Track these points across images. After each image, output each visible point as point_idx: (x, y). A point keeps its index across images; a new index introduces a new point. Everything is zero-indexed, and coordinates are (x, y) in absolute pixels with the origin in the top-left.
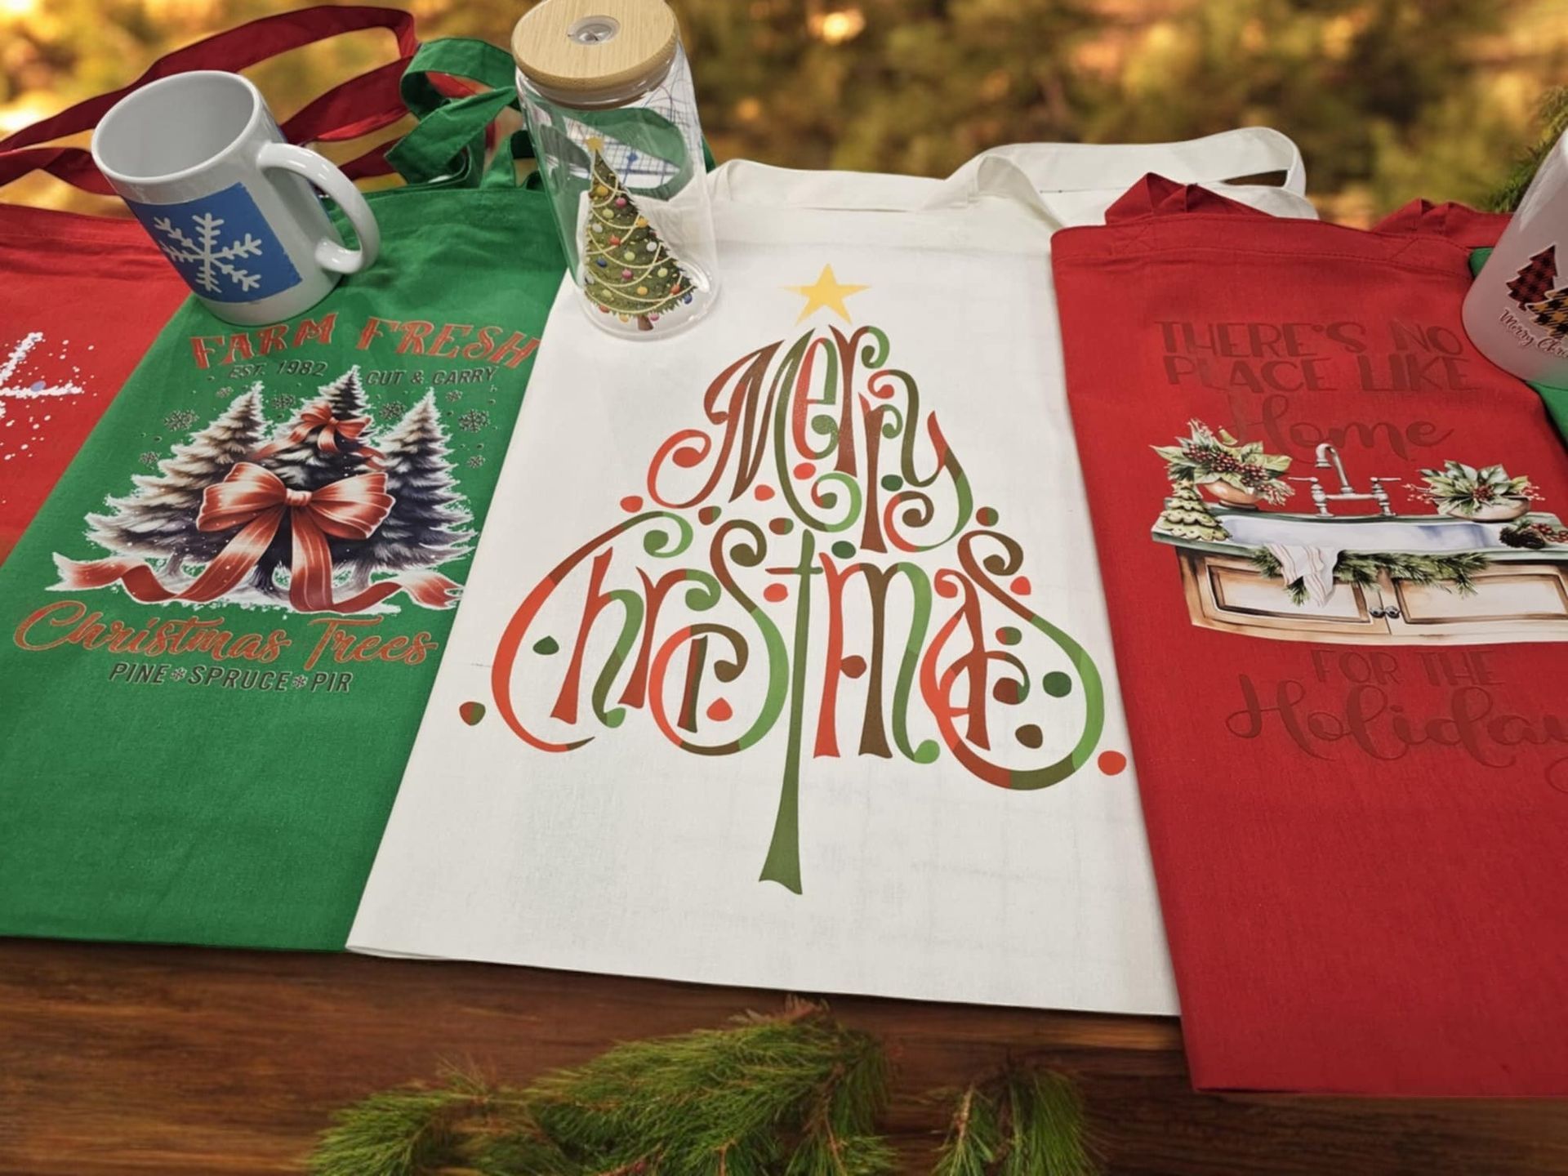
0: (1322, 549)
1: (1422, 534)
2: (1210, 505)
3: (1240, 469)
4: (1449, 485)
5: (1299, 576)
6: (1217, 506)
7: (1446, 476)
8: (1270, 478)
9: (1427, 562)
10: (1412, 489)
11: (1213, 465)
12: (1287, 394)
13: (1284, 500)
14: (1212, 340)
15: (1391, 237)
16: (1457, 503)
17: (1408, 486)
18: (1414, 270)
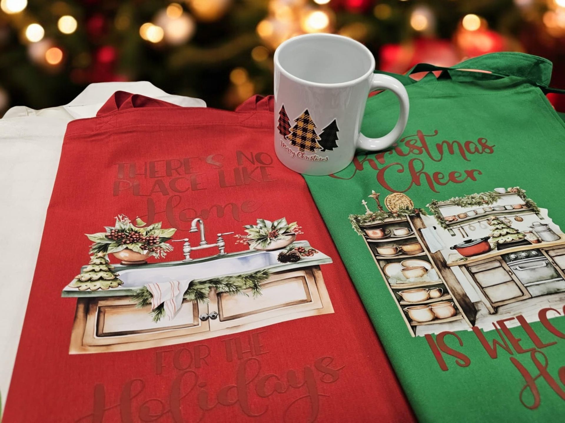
0: (180, 281)
1: (239, 262)
2: (113, 266)
3: (143, 239)
4: (257, 232)
5: (161, 302)
6: (119, 265)
7: (257, 228)
8: (160, 243)
9: (240, 279)
10: (239, 238)
11: (124, 240)
12: (180, 194)
13: (165, 254)
14: (146, 170)
15: (243, 113)
16: (259, 242)
17: (237, 236)
18: (252, 127)
